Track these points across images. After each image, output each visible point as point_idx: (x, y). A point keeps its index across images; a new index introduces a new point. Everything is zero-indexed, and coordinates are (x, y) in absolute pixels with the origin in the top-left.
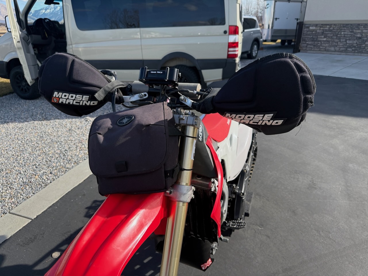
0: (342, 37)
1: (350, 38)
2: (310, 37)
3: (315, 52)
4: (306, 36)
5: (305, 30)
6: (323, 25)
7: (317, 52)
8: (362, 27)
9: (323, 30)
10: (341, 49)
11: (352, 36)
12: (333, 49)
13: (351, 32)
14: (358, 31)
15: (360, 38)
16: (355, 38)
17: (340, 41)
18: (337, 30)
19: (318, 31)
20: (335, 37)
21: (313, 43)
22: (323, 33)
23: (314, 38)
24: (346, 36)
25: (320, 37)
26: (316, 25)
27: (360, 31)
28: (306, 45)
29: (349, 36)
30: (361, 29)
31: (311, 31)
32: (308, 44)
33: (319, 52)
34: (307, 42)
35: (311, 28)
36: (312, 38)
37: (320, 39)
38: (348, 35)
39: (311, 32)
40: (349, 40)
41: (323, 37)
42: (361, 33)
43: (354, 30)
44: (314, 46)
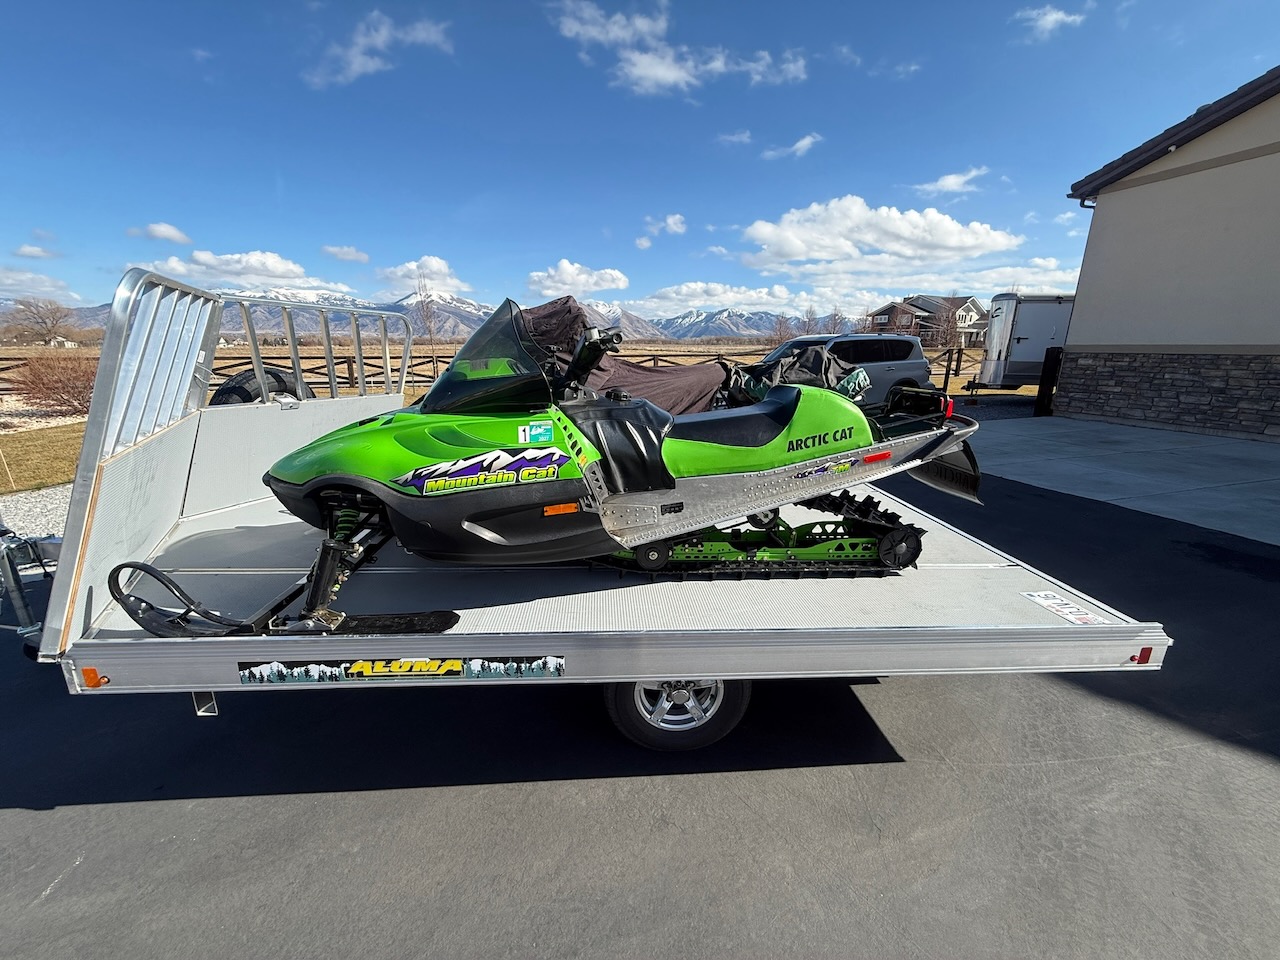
0: (1165, 385)
1: (1190, 389)
2: (1078, 381)
3: (1090, 418)
4: (1069, 380)
5: (1065, 367)
6: (1112, 356)
7: (1097, 418)
8: (1229, 362)
9: (1113, 367)
10: (1163, 416)
11: (1196, 384)
12: (1138, 413)
13: (1194, 374)
14: (1213, 373)
15: (1222, 391)
16: (1206, 390)
17: (1160, 396)
18: (1153, 368)
19: (1099, 369)
20: (1147, 385)
21: (1085, 396)
22: (1112, 375)
23: (1089, 386)
24: (1178, 383)
25: (1105, 382)
26: (1096, 356)
27: (1220, 373)
28: (1067, 400)
29: (1186, 383)
30: (1223, 367)
31: (1082, 369)
32: (1072, 399)
33: (1102, 418)
34: (1072, 394)
35: (1081, 362)
36: (1083, 384)
37: (1105, 389)
38: (1183, 380)
39: (1082, 372)
40: (1188, 393)
41: (1112, 383)
42: (1226, 379)
43: (1202, 370)
44: (1089, 403)
